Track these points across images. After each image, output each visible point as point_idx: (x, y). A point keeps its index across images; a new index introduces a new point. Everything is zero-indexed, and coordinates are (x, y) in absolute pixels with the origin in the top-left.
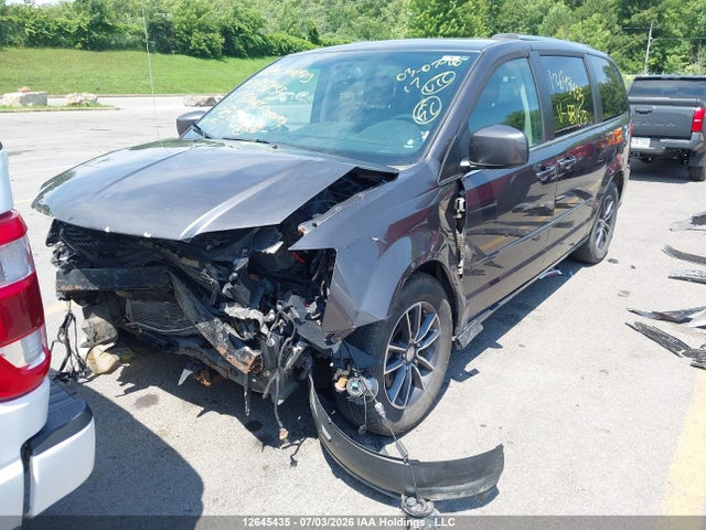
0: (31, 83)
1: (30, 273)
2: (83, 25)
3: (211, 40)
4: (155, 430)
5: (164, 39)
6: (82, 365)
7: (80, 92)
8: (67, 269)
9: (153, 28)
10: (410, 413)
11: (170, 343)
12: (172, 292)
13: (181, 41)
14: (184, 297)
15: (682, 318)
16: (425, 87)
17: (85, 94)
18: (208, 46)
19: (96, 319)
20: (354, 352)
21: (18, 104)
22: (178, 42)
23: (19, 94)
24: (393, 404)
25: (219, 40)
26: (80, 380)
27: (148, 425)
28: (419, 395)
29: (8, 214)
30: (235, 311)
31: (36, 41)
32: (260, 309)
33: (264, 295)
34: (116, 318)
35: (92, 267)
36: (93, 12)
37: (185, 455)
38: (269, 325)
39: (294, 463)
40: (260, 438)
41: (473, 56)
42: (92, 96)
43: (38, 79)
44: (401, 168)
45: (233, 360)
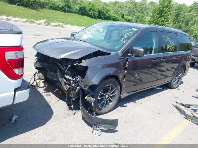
0: (48, 18)
1: (23, 57)
2: (64, 5)
3: (95, 14)
4: (48, 101)
5: (83, 12)
6: (37, 85)
7: (59, 22)
8: (37, 62)
9: (81, 8)
10: (104, 110)
11: (55, 82)
12: (57, 71)
13: (87, 13)
14: (58, 72)
15: (188, 106)
16: (125, 35)
17: (60, 23)
18: (94, 15)
19: (41, 74)
20: (91, 91)
21: (43, 23)
22: (86, 13)
23: (44, 21)
24: (100, 106)
25: (97, 14)
26: (36, 88)
27: (47, 100)
28: (108, 107)
29: (21, 46)
30: (67, 77)
31: (51, 8)
32: (72, 77)
33: (74, 74)
34: (45, 75)
35: (42, 62)
36: (66, 2)
37: (52, 107)
38: (73, 81)
39: (74, 114)
40: (69, 108)
41: (139, 29)
42: (61, 24)
43: (50, 18)
44: (112, 53)
45: (64, 87)
